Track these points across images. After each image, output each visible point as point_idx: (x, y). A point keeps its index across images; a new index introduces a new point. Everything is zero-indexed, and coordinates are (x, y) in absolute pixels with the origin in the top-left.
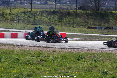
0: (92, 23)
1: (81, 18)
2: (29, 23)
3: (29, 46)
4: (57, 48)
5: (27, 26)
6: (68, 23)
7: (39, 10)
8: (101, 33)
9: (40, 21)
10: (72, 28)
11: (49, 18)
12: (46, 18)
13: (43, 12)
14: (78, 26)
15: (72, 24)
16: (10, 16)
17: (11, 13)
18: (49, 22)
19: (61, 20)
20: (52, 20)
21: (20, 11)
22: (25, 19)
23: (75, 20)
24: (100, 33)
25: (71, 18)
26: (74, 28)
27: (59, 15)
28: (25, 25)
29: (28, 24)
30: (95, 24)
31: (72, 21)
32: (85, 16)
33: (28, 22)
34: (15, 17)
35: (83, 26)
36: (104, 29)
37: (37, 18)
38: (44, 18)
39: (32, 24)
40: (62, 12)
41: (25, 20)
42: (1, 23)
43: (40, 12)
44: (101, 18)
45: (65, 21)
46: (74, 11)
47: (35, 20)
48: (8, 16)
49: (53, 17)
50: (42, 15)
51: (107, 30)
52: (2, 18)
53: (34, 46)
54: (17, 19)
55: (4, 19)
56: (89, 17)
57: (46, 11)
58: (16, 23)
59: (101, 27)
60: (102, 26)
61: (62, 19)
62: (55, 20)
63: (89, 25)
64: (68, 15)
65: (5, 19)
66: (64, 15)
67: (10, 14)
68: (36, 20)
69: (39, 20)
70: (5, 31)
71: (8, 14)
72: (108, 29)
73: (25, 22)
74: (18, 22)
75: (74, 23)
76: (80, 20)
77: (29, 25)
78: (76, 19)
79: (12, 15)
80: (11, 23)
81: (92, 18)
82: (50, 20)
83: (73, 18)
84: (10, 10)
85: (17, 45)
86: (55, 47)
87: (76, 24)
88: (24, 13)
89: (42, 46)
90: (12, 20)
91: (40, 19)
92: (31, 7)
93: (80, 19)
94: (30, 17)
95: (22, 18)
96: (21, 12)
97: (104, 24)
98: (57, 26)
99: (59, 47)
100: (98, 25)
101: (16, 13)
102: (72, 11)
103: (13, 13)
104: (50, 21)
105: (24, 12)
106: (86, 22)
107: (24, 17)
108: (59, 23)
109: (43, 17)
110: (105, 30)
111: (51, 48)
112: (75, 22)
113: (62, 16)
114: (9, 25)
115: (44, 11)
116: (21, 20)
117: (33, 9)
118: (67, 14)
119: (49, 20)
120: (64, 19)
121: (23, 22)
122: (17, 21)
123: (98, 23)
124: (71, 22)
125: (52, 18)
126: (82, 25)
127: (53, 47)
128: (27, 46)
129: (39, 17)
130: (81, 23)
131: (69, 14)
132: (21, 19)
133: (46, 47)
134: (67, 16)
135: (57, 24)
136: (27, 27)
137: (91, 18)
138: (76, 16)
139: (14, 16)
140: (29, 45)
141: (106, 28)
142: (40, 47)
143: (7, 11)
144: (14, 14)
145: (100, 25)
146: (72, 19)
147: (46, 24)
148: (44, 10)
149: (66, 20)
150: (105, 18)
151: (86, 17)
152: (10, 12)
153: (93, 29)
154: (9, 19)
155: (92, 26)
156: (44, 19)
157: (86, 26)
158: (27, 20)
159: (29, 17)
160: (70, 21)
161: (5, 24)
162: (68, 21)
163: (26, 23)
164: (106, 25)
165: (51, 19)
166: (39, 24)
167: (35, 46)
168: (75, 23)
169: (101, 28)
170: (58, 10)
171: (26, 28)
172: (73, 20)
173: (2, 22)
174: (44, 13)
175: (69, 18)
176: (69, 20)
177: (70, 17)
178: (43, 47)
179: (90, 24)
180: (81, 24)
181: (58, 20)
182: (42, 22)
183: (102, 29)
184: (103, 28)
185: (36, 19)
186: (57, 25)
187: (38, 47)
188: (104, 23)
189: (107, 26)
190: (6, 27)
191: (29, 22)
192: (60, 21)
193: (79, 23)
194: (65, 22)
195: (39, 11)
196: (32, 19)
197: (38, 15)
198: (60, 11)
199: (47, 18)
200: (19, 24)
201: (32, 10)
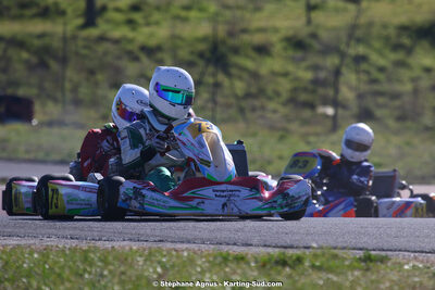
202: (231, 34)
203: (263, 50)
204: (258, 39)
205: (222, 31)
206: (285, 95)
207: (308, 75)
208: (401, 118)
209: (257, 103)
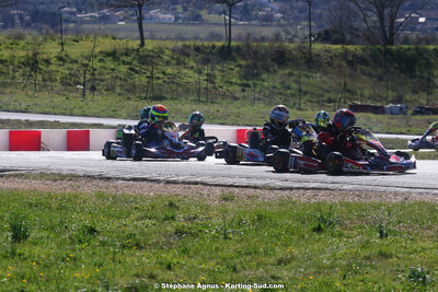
0: (367, 92)
1: (326, 74)
2: (134, 93)
3: (135, 179)
4: (237, 187)
5: (125, 103)
6: (280, 94)
7: (170, 44)
8: (404, 130)
9: (175, 87)
10: (294, 110)
11: (208, 75)
12: (196, 75)
13: (184, 52)
14: (318, 102)
15: (292, 95)
16: (60, 69)
17: (67, 56)
18: (206, 89)
19: (250, 82)
20: (218, 81)
21: (97, 50)
22: (117, 77)
23: (306, 80)
24: (398, 130)
25: (290, 74)
26: (299, 109)
27: (243, 63)
28: (117, 99)
29: (129, 99)
30: (380, 96)
31: (294, 85)
32: (340, 66)
33: (129, 91)
34: (82, 72)
35: (334, 101)
36: (413, 114)
37: (164, 73)
38: (191, 73)
39: (144, 95)
40: (255, 53)
41: (118, 82)
42: (29, 93)
43: (173, 50)
44: (402, 71)
45: (266, 84)
46: (300, 49)
47: (155, 82)
48: (53, 67)
49: (222, 71)
50: (179, 63)
51: (427, 117)
52: (31, 76)
53: (151, 181)
54: (88, 77)
55: (40, 77)
56: (356, 70)
57: (197, 49)
58: (84, 95)
59: (404, 106)
60: (407, 101)
61: (257, 76)
62: (231, 83)
63: (357, 99)
64: (278, 64)
65: (44, 80)
66: (262, 63)
67: (60, 59)
68: (160, 81)
69: (168, 83)
70: (43, 124)
71: (53, 61)
72: (428, 114)
73: (118, 90)
74: (93, 89)
75: (300, 91)
76: (324, 82)
77: (131, 102)
78: (308, 77)
79: (70, 65)
80: (66, 93)
81: (369, 75)
82: (212, 82)
83: (295, 73)
84: (62, 44)
85: (89, 176)
86: (229, 181)
87: (307, 97)
88: (113, 55)
89: (181, 179)
90: (68, 83)
91: (174, 76)
92: (138, 34)
93: (325, 78)
94: (137, 72)
95: (107, 76)
96: (101, 52)
97: (415, 97)
98: (237, 103)
99: (245, 182)
100: (390, 99)
101: (82, 56)
102: (292, 46)
103: (73, 57)
104: (210, 86)
105: (115, 52)
106: (346, 90)
107: (113, 70)
108: (243, 91)
109: (185, 71)
110: (418, 117)
111: (216, 185)
112: (304, 89)
113: (255, 66)
114: (58, 99)
115: (188, 47)
116: (102, 81)
117: (146, 41)
118: (273, 60)
119: (207, 80)
120: (264, 76)
121: (110, 89)
122: (89, 85)
123: (390, 92)
124: (289, 88)
125: (217, 73)
126: (330, 101)
127: (221, 182)
128: (124, 179)
129: (169, 70)
130: (328, 92)
131: (281, 58)
132: (103, 77)
133: (196, 183)
134: (276, 67)
135: (237, 95)
136: (123, 108)
137: (364, 73)
138: (309, 67)
139: (75, 66)
140: (131, 176)
141: (421, 111)
142: (174, 182)
143: (51, 49)
144: (76, 61)
145: (399, 100)
146: (292, 78)
147: (195, 97)
148: (187, 43)
149: (270, 81)
150: (418, 73)
151: (347, 70)
152: (63, 53)
153: (371, 115)
154: (58, 78)
155: (370, 103)
156: (190, 76)
157: (345, 102)
158: (125, 80)
159: (131, 69)
160: (287, 83)
161: (44, 98)
162: (276, 85)
163: (119, 95)
164: (423, 100)
165: (214, 76)
166: (169, 96)
167: (155, 181)
168: (306, 93)
169: (401, 109)
170: (240, 44)
171: (123, 112)
172: (296, 82)
173: (31, 89)
174: (188, 55)
175: (281, 72)
176: (283, 83)
177: (287, 71)
178: (183, 183)
179: (362, 95)
180: (327, 96)
181: (239, 81)
182: (180, 90)
183: (405, 113)
184: (410, 112)
185: (159, 78)
186: (236, 99)
187: (168, 182)
188: (415, 92)
189: (425, 102)
190: (47, 110)
191: (132, 89)
192: (248, 86)
193: (321, 92)
194: (268, 88)
195: (171, 47)
196: (144, 79)
197: (168, 63)
198: (248, 46)
199: (200, 73)
200: (96, 98)
201: (142, 44)
202: (35, 55)
203: (48, 62)
204: (45, 56)
205: (30, 54)
206: (59, 80)
207: (67, 72)
208: (107, 90)
209: (48, 83)
